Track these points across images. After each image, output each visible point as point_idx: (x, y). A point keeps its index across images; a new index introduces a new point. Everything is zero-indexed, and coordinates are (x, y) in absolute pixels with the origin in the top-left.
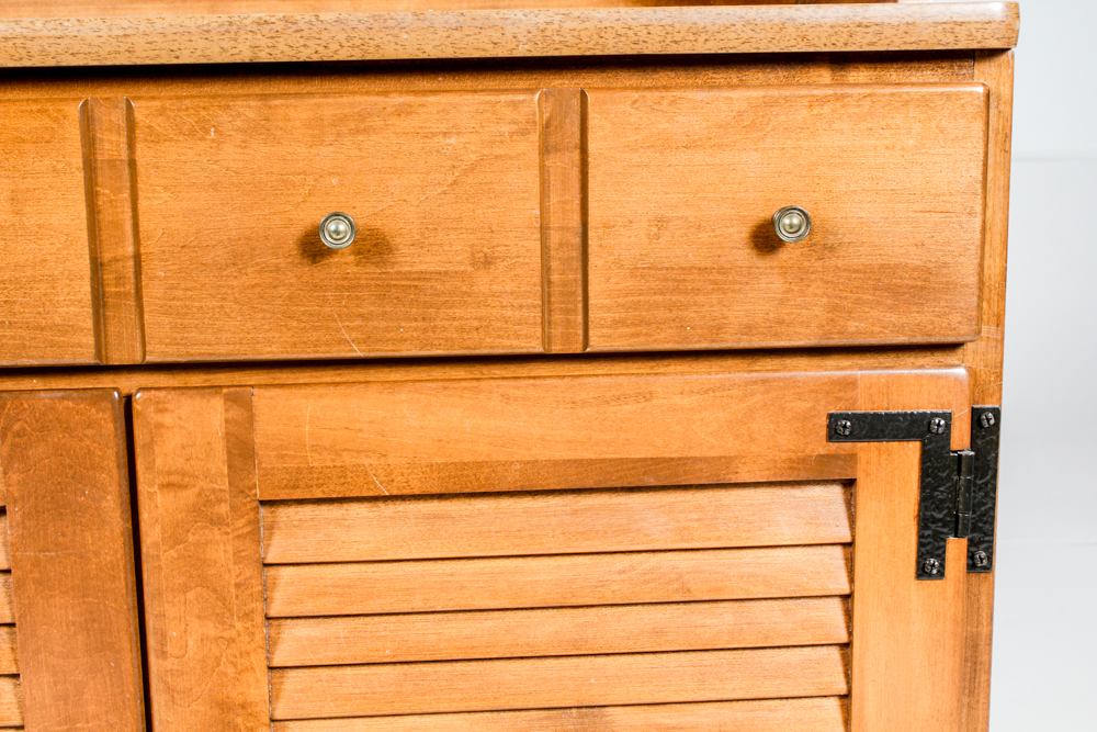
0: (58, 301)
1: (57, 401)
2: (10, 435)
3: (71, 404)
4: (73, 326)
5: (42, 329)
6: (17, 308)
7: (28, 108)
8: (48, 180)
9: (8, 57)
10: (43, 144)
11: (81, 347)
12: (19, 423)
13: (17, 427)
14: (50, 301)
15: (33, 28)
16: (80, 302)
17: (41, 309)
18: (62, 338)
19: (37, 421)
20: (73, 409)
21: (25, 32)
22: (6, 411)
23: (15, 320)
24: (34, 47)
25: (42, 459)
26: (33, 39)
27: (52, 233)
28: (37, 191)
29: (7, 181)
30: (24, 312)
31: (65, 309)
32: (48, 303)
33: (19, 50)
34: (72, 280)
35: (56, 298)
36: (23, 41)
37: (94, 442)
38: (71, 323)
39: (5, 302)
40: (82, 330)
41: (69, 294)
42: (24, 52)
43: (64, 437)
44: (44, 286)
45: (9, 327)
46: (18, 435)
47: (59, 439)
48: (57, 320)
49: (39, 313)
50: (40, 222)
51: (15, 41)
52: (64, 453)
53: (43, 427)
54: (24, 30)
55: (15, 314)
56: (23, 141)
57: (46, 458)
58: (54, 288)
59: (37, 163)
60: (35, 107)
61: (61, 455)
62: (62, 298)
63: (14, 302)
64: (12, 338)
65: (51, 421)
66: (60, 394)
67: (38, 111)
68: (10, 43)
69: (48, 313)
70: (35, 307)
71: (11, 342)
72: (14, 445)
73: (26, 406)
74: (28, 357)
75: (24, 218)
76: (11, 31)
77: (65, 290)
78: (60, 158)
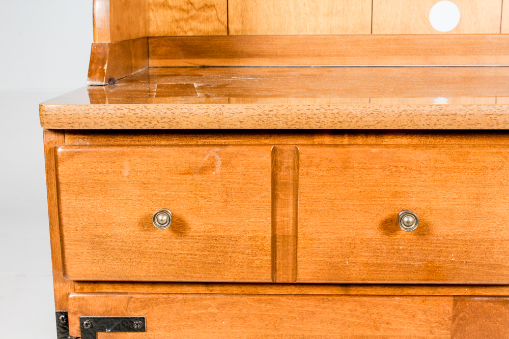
0: (493, 252)
1: (484, 303)
2: (457, 319)
3: (492, 305)
4: (500, 265)
5: (483, 266)
6: (471, 254)
7: (491, 151)
8: (497, 189)
9: (486, 124)
10: (497, 170)
11: (503, 276)
12: (463, 313)
13: (461, 315)
14: (490, 251)
15: (502, 109)
16: (505, 252)
17: (484, 256)
18: (493, 271)
19: (472, 312)
20: (493, 307)
21: (497, 112)
22: (457, 307)
23: (469, 261)
24: (501, 119)
25: (473, 332)
26: (501, 115)
27: (495, 216)
28: (490, 195)
29: (475, 189)
30: (475, 257)
31: (497, 256)
32: (488, 253)
33: (493, 121)
34: (503, 241)
35: (493, 250)
36: (495, 116)
37: (502, 324)
38: (499, 263)
39: (465, 251)
40: (505, 267)
41: (500, 248)
42: (495, 122)
43: (486, 321)
44: (487, 244)
45: (465, 265)
46: (461, 319)
47: (483, 322)
48: (492, 261)
49: (483, 258)
50: (490, 210)
51: (491, 116)
52: (485, 329)
53: (475, 316)
54: (497, 111)
55: (470, 258)
56: (486, 168)
57: (475, 332)
58: (492, 245)
59: (492, 180)
60: (495, 150)
61: (483, 330)
62: (496, 250)
63: (470, 252)
64: (467, 270)
65: (480, 313)
66: (486, 299)
67: (497, 153)
68: (488, 117)
69: (487, 258)
70: (481, 254)
71: (466, 272)
72: (459, 325)
73: (468, 304)
74: (474, 280)
75: (481, 208)
76: (489, 111)
77: (498, 246)
78: (505, 178)
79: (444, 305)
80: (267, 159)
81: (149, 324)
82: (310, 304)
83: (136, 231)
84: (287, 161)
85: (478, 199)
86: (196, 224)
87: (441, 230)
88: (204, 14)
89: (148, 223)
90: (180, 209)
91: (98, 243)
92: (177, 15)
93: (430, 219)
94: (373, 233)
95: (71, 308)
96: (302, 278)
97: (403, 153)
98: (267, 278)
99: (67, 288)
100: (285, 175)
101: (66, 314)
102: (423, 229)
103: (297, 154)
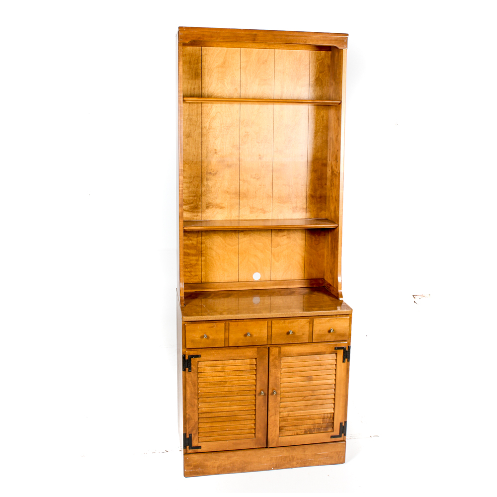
0: (264, 339)
1: (262, 348)
8: (264, 328)
19: (261, 350)
23: (260, 341)
25: (261, 354)
29: (260, 328)
30: (262, 340)
37: (266, 352)
38: (265, 341)
39: (259, 339)
47: (263, 351)
50: (263, 332)
52: (263, 353)
56: (262, 324)
67: (264, 322)
71: (259, 343)
73: (260, 348)
79: (256, 349)
80: (224, 325)
81: (202, 356)
82: (231, 350)
83: (199, 338)
84: (227, 325)
85: (261, 330)
86: (211, 337)
87: (255, 335)
88: (195, 277)
89: (202, 337)
90: (208, 334)
91: (193, 341)
92: (188, 278)
93: (252, 334)
94: (242, 337)
95: (187, 353)
96: (230, 346)
97: (247, 323)
98: (224, 346)
99: (185, 350)
100: (227, 327)
101: (185, 355)
102: (251, 335)
103: (229, 324)
